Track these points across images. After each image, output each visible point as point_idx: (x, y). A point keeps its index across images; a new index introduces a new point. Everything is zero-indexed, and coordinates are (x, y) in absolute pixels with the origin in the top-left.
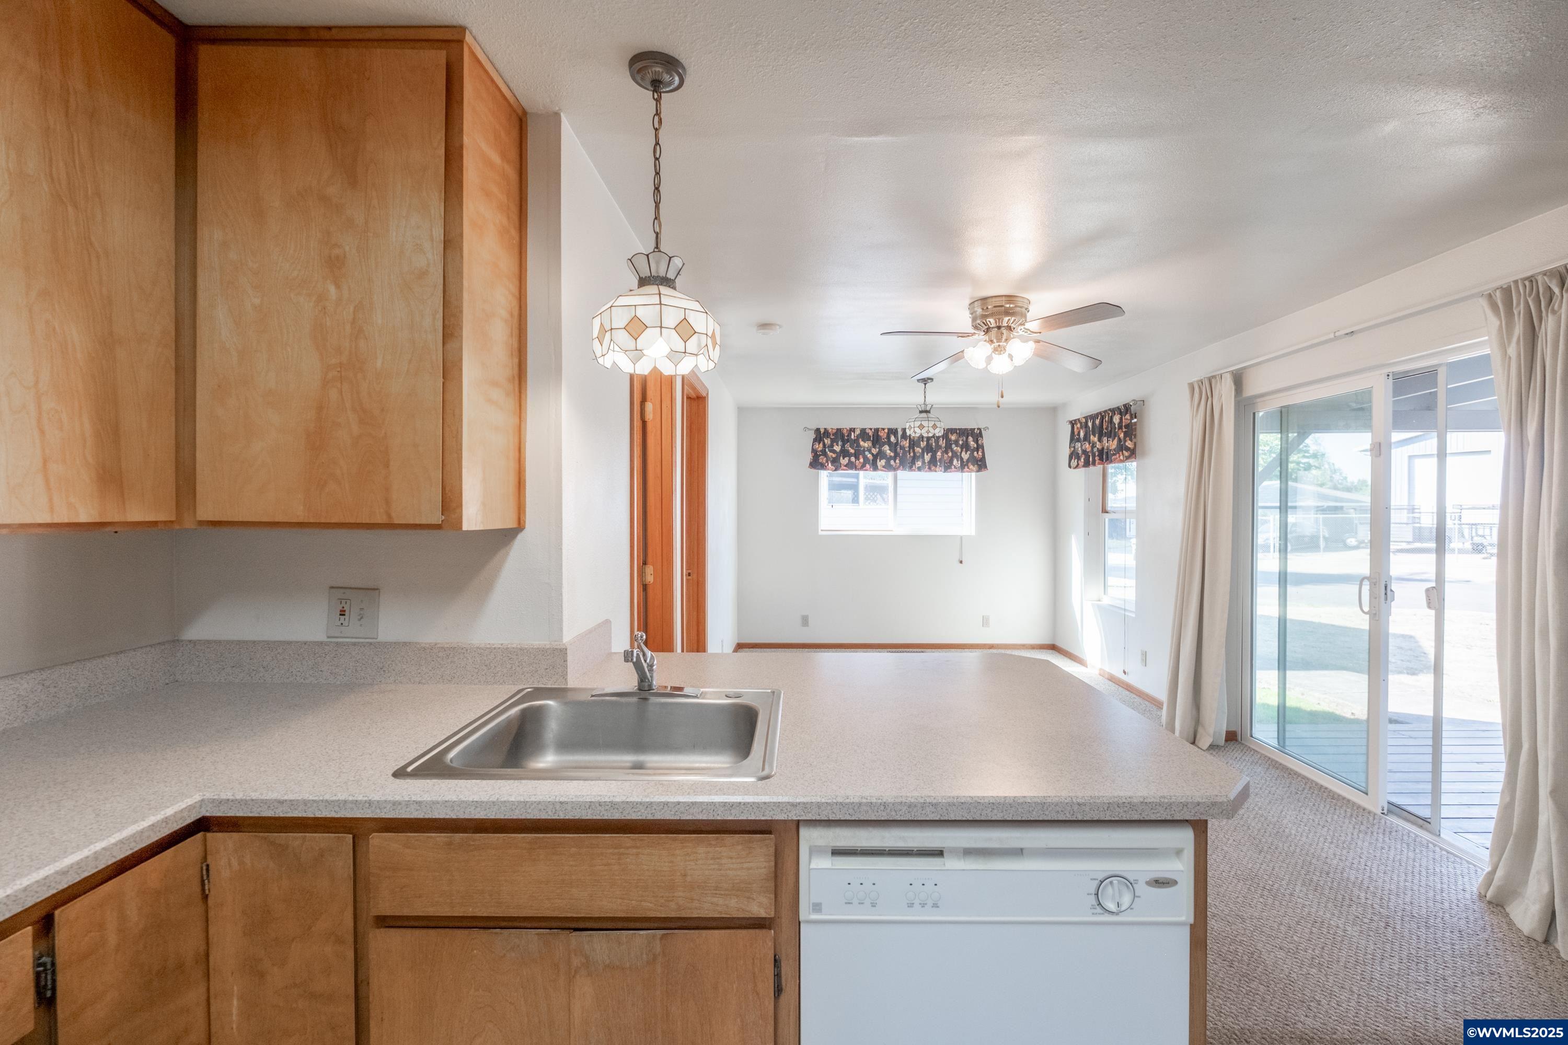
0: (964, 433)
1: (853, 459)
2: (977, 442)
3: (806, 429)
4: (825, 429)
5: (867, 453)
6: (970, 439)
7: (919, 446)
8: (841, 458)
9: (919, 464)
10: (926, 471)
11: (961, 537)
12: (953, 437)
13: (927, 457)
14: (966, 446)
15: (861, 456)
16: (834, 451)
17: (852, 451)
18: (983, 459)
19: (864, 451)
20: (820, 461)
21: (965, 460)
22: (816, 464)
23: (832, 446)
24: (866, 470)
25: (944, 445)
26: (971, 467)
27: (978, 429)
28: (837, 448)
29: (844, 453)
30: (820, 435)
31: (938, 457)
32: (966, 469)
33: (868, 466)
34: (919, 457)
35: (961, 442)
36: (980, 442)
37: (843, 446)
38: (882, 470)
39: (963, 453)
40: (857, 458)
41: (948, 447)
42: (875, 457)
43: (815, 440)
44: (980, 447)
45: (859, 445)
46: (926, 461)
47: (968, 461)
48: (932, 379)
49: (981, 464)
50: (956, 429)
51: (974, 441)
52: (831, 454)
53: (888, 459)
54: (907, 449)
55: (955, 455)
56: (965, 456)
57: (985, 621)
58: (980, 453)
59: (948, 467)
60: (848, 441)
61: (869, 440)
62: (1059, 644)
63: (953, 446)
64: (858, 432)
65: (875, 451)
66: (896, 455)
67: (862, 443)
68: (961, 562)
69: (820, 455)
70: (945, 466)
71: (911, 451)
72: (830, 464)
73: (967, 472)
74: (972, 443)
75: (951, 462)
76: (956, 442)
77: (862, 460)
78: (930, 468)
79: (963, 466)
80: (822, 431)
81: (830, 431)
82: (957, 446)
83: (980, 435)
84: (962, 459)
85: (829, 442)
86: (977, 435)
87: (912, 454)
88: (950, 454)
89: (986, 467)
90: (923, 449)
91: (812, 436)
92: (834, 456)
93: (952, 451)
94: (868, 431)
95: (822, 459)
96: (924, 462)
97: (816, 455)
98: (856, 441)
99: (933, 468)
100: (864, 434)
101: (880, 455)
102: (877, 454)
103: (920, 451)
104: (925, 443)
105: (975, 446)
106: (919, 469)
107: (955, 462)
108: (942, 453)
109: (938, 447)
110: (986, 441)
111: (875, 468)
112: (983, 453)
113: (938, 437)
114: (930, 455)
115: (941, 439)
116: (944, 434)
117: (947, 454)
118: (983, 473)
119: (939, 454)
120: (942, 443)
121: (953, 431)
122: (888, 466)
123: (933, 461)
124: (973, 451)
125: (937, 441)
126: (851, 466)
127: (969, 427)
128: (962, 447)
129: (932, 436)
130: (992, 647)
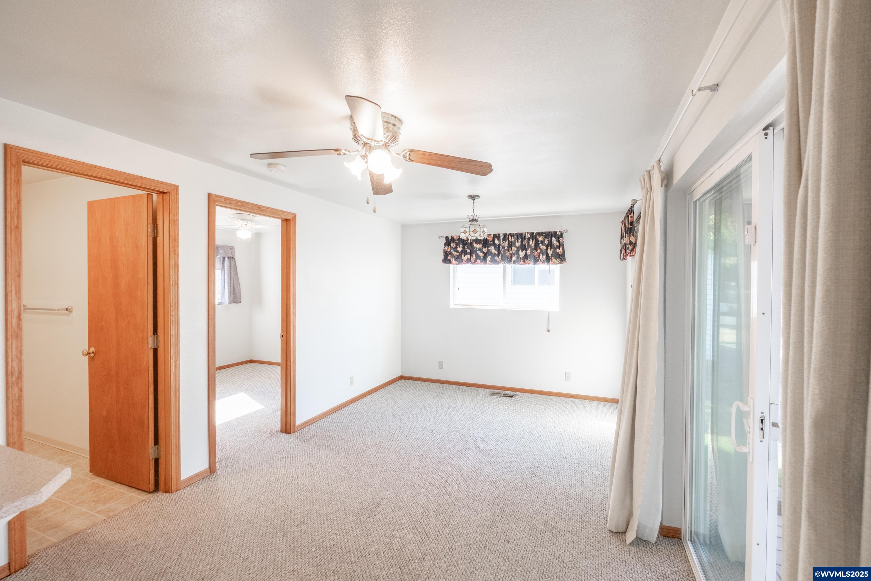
0: (549, 235)
1: (469, 256)
2: (559, 242)
3: (440, 237)
4: (452, 236)
5: (478, 252)
6: (554, 239)
7: (515, 246)
8: (462, 256)
9: (514, 258)
10: (521, 264)
11: (549, 312)
12: (540, 239)
13: (522, 254)
14: (550, 245)
15: (474, 254)
16: (457, 251)
17: (468, 251)
18: (563, 254)
19: (476, 250)
20: (449, 258)
21: (550, 255)
22: (446, 260)
23: (456, 248)
24: (478, 264)
25: (533, 245)
26: (554, 260)
27: (559, 232)
28: (460, 249)
29: (464, 252)
30: (449, 241)
31: (528, 254)
32: (550, 262)
33: (479, 261)
34: (515, 254)
35: (546, 242)
36: (561, 241)
37: (463, 248)
38: (489, 264)
39: (548, 251)
40: (471, 255)
41: (537, 246)
42: (485, 255)
43: (445, 244)
44: (561, 245)
45: (473, 247)
46: (521, 257)
47: (552, 256)
48: (478, 196)
49: (561, 258)
50: (543, 232)
51: (556, 241)
52: (456, 253)
53: (494, 256)
54: (506, 248)
55: (541, 250)
56: (550, 252)
57: (567, 377)
58: (561, 250)
59: (536, 260)
60: (466, 244)
61: (480, 243)
63: (540, 245)
66: (499, 253)
67: (475, 245)
68: (548, 331)
69: (449, 254)
70: (534, 260)
71: (510, 249)
72: (454, 260)
73: (552, 264)
74: (555, 242)
75: (539, 256)
76: (542, 242)
77: (474, 257)
78: (524, 261)
79: (548, 259)
80: (450, 238)
81: (455, 238)
82: (543, 245)
83: (561, 236)
84: (547, 255)
85: (455, 245)
86: (559, 236)
87: (510, 252)
88: (539, 251)
89: (565, 260)
90: (518, 248)
91: (444, 241)
92: (457, 254)
94: (480, 237)
95: (450, 257)
96: (519, 257)
97: (446, 254)
98: (471, 244)
99: (527, 261)
100: (477, 239)
101: (488, 253)
102: (486, 253)
103: (515, 249)
104: (520, 243)
105: (558, 244)
106: (514, 262)
107: (542, 257)
108: (532, 251)
109: (529, 246)
110: (565, 240)
111: (485, 263)
112: (563, 249)
113: (529, 239)
114: (524, 252)
115: (531, 240)
116: (534, 236)
117: (537, 250)
118: (564, 265)
119: (529, 251)
120: (532, 243)
121: (540, 234)
122: (493, 261)
123: (526, 257)
124: (555, 248)
125: (528, 242)
126: (468, 261)
127: (552, 230)
128: (547, 246)
129: (525, 238)
130: (572, 396)
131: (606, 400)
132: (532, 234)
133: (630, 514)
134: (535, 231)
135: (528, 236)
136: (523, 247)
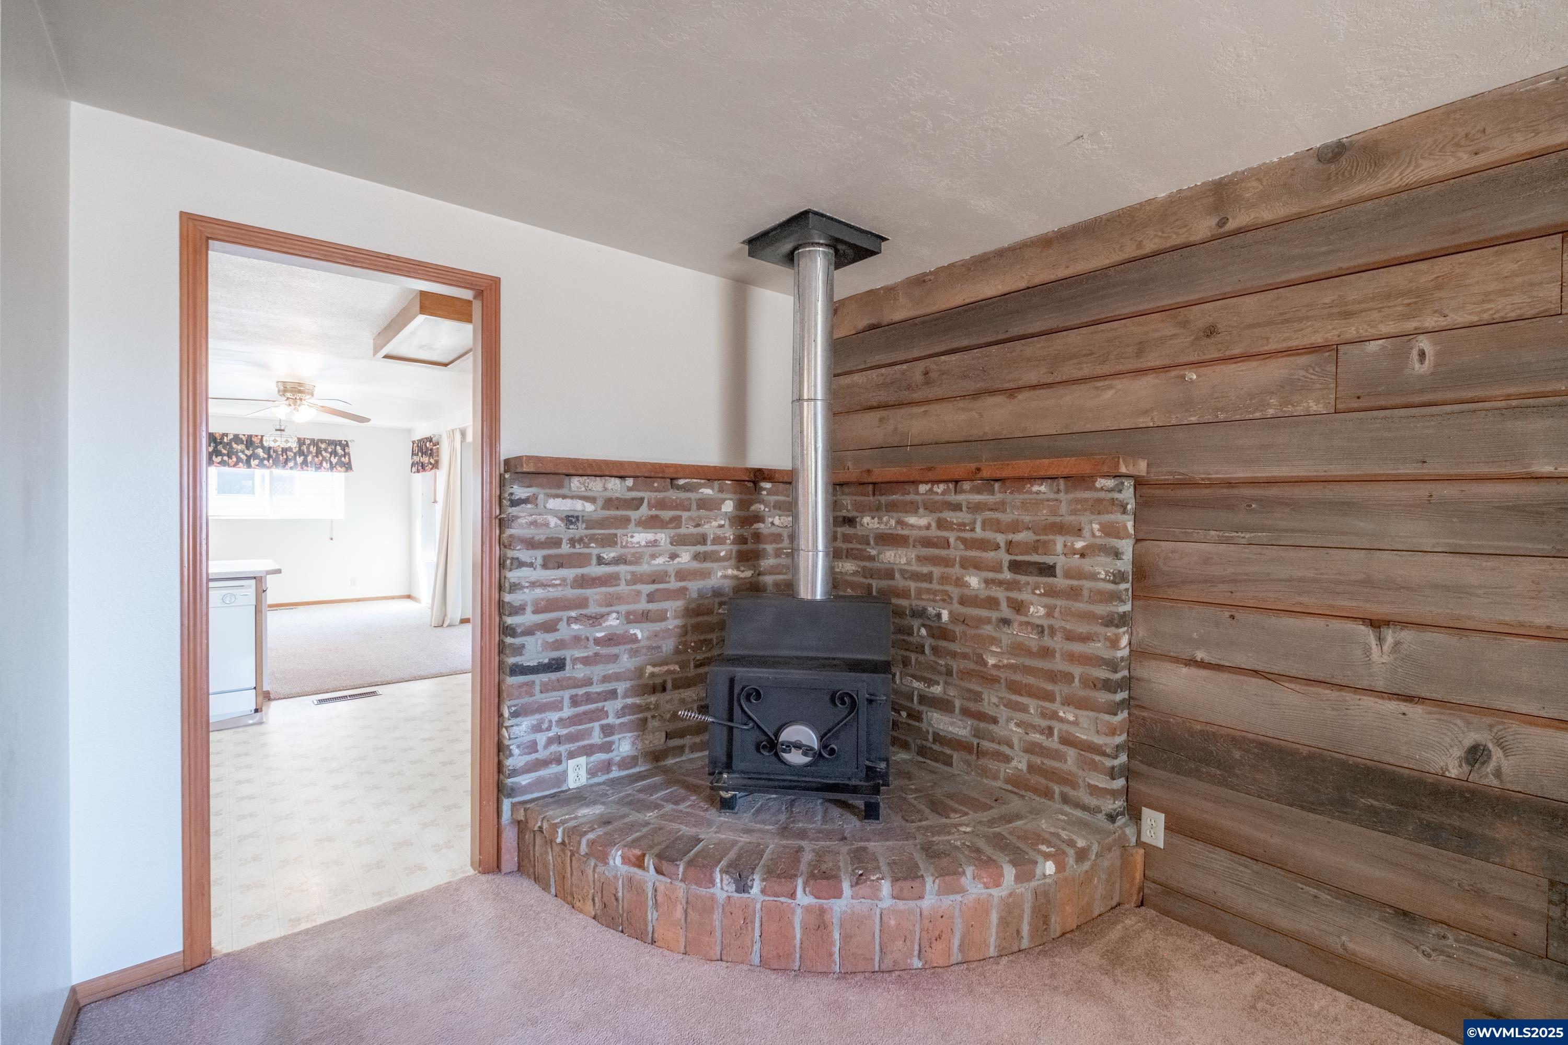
0: (333, 443)
1: (226, 458)
2: (344, 450)
5: (240, 454)
6: (338, 448)
8: (214, 457)
9: (291, 464)
10: (298, 470)
11: (332, 521)
12: (323, 446)
13: (300, 460)
14: (334, 453)
15: (233, 456)
17: (225, 452)
18: (349, 463)
19: (237, 452)
21: (334, 463)
24: (240, 467)
25: (315, 451)
26: (339, 468)
27: (345, 441)
31: (309, 460)
32: (335, 470)
33: (241, 464)
34: (290, 459)
35: (330, 450)
36: (346, 451)
37: (216, 447)
38: (255, 468)
39: (332, 459)
40: (229, 457)
41: (319, 452)
42: (249, 458)
44: (346, 454)
45: (231, 447)
46: (299, 463)
47: (336, 464)
49: (348, 467)
50: (325, 440)
51: (341, 450)
53: (262, 460)
54: (280, 453)
55: (324, 459)
56: (334, 460)
57: (353, 582)
58: (347, 459)
59: (319, 467)
60: (221, 443)
61: (242, 443)
62: (413, 594)
63: (323, 452)
64: (231, 437)
65: (248, 453)
66: (270, 456)
67: (235, 446)
68: (332, 539)
70: (316, 467)
73: (336, 472)
75: (321, 464)
76: (326, 450)
77: (234, 459)
78: (302, 468)
79: (332, 467)
82: (326, 453)
83: (347, 445)
84: (331, 463)
86: (345, 445)
87: (285, 457)
88: (321, 458)
89: (351, 469)
90: (295, 454)
93: (322, 455)
94: (241, 436)
96: (296, 464)
98: (229, 444)
99: (305, 468)
100: (237, 439)
101: (254, 456)
102: (251, 456)
103: (292, 455)
105: (343, 453)
106: (291, 468)
107: (324, 464)
108: (313, 457)
109: (309, 452)
110: (352, 450)
111: (249, 466)
112: (349, 459)
113: (309, 445)
114: (302, 458)
115: (312, 447)
116: (314, 442)
117: (318, 457)
118: (349, 474)
119: (310, 458)
120: (313, 449)
121: (322, 441)
122: (261, 465)
123: (305, 463)
124: (340, 457)
125: (308, 448)
126: (223, 463)
127: (337, 438)
128: (331, 454)
129: (304, 444)
130: (358, 600)
131: (393, 598)
132: (312, 440)
133: (445, 615)
134: (316, 437)
135: (308, 442)
136: (301, 453)
